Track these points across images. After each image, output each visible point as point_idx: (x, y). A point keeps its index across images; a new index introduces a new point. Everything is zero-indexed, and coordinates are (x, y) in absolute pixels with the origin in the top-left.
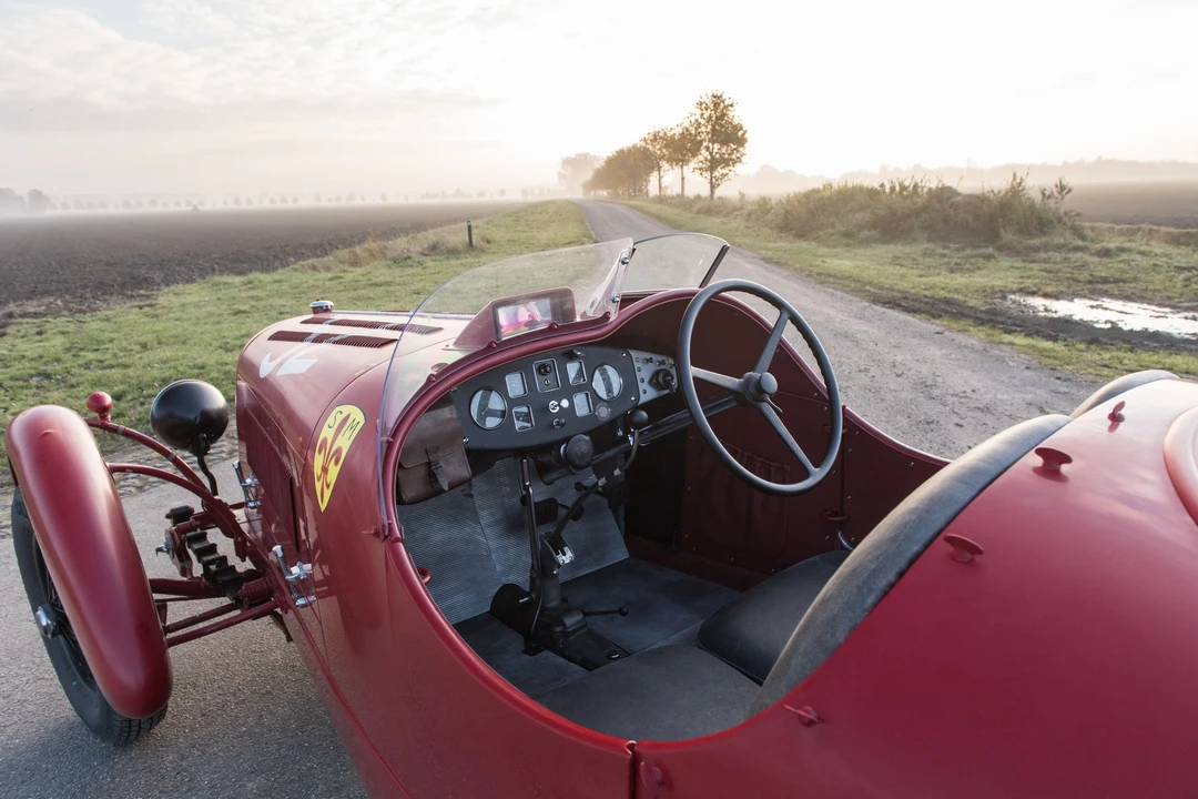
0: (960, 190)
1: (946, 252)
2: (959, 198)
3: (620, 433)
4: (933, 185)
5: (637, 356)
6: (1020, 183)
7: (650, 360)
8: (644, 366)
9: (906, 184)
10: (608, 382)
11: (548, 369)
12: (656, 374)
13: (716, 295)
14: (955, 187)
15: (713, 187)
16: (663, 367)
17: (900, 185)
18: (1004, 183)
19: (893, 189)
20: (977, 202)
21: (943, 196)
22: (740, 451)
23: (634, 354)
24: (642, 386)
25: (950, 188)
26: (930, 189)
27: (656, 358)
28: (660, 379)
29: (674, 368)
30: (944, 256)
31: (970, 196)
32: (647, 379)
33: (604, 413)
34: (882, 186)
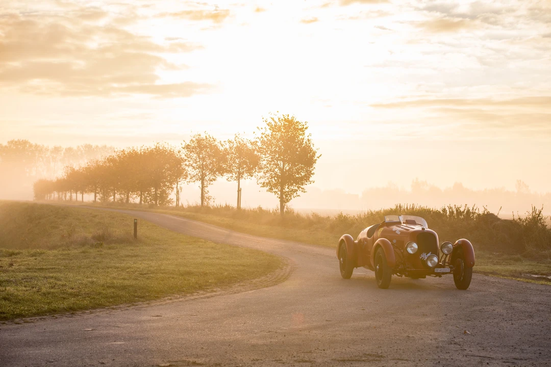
0: (499, 217)
1: (491, 256)
2: (499, 222)
4: (481, 212)
6: (539, 215)
9: (462, 209)
14: (496, 214)
15: (283, 201)
17: (457, 211)
18: (527, 214)
19: (452, 213)
20: (512, 225)
21: (489, 219)
25: (492, 215)
26: (479, 215)
30: (490, 258)
31: (506, 221)
34: (444, 210)
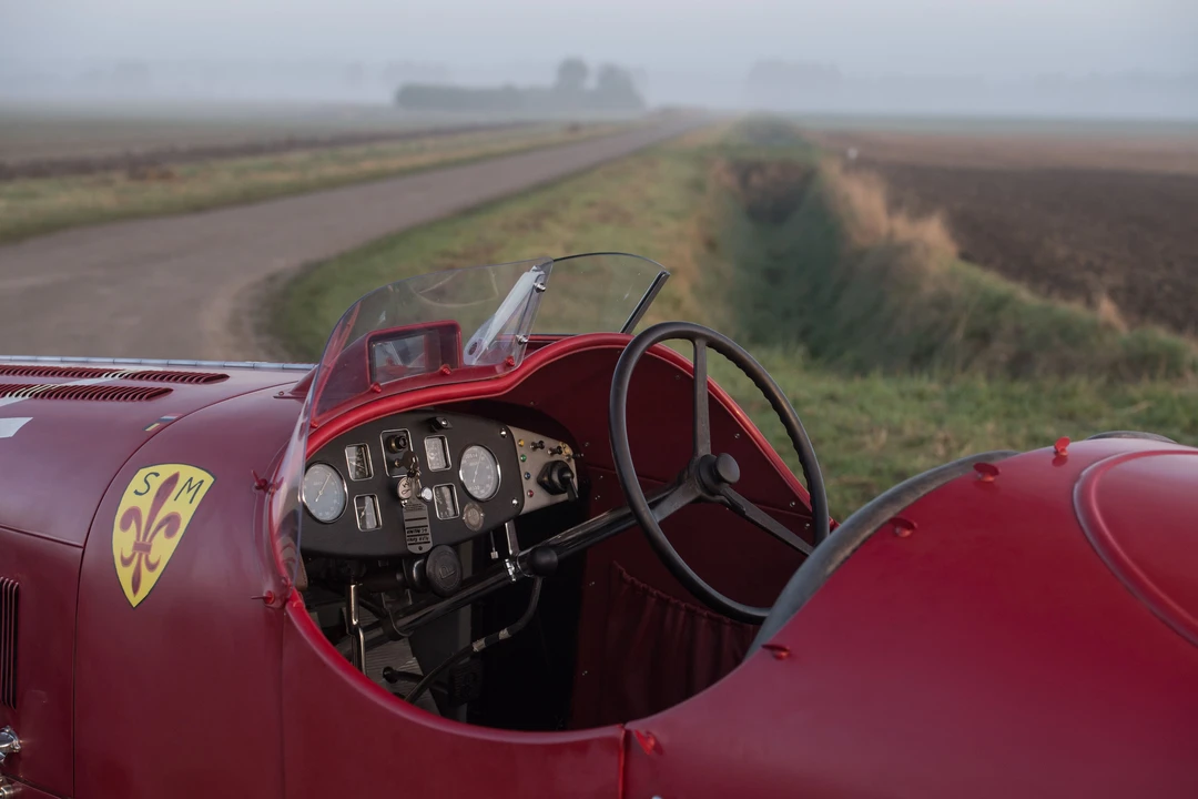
3: (495, 555)
5: (523, 438)
7: (541, 445)
8: (533, 453)
10: (480, 472)
11: (401, 443)
12: (548, 468)
13: (650, 348)
16: (557, 457)
22: (673, 601)
23: (516, 432)
24: (529, 485)
27: (550, 443)
28: (555, 478)
29: (573, 461)
32: (534, 474)
33: (474, 518)
